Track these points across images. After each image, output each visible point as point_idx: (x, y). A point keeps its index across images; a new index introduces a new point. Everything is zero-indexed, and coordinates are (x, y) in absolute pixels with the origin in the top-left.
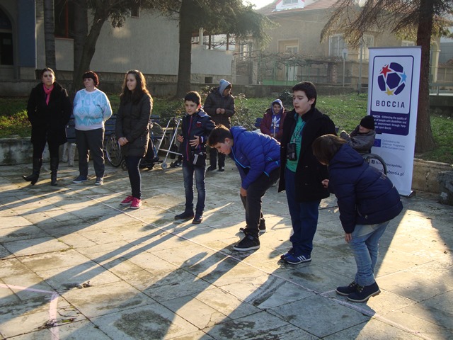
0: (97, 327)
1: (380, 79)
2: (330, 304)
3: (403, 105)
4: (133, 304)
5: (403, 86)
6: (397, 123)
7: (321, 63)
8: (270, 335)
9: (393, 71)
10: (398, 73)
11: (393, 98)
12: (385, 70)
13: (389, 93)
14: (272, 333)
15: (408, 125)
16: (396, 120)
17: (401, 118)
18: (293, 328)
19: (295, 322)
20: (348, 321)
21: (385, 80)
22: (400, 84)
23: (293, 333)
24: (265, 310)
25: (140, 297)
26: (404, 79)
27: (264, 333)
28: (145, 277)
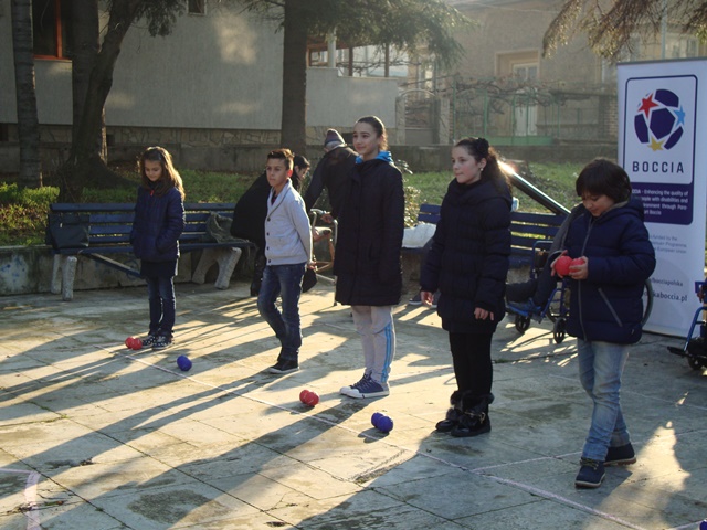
0: (101, 510)
1: (639, 121)
2: (482, 482)
3: (680, 169)
4: (161, 483)
5: (680, 131)
6: (671, 202)
7: (586, 96)
8: (372, 517)
9: (661, 106)
10: (671, 109)
11: (663, 155)
12: (647, 104)
13: (655, 147)
14: (374, 514)
15: (690, 205)
16: (670, 196)
17: (679, 193)
18: (411, 509)
19: (416, 502)
20: (503, 501)
21: (648, 122)
22: (674, 129)
23: (408, 515)
24: (372, 489)
25: (173, 475)
26: (681, 120)
27: (363, 514)
28: (185, 452)
